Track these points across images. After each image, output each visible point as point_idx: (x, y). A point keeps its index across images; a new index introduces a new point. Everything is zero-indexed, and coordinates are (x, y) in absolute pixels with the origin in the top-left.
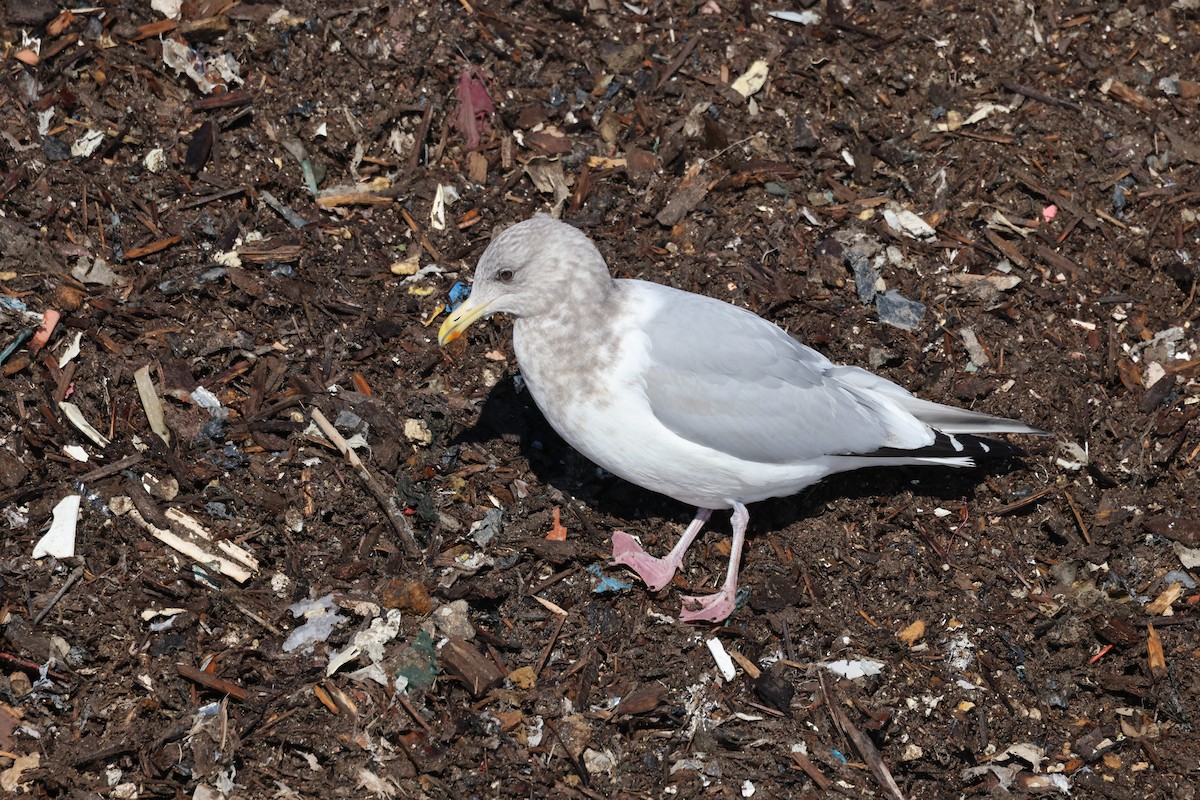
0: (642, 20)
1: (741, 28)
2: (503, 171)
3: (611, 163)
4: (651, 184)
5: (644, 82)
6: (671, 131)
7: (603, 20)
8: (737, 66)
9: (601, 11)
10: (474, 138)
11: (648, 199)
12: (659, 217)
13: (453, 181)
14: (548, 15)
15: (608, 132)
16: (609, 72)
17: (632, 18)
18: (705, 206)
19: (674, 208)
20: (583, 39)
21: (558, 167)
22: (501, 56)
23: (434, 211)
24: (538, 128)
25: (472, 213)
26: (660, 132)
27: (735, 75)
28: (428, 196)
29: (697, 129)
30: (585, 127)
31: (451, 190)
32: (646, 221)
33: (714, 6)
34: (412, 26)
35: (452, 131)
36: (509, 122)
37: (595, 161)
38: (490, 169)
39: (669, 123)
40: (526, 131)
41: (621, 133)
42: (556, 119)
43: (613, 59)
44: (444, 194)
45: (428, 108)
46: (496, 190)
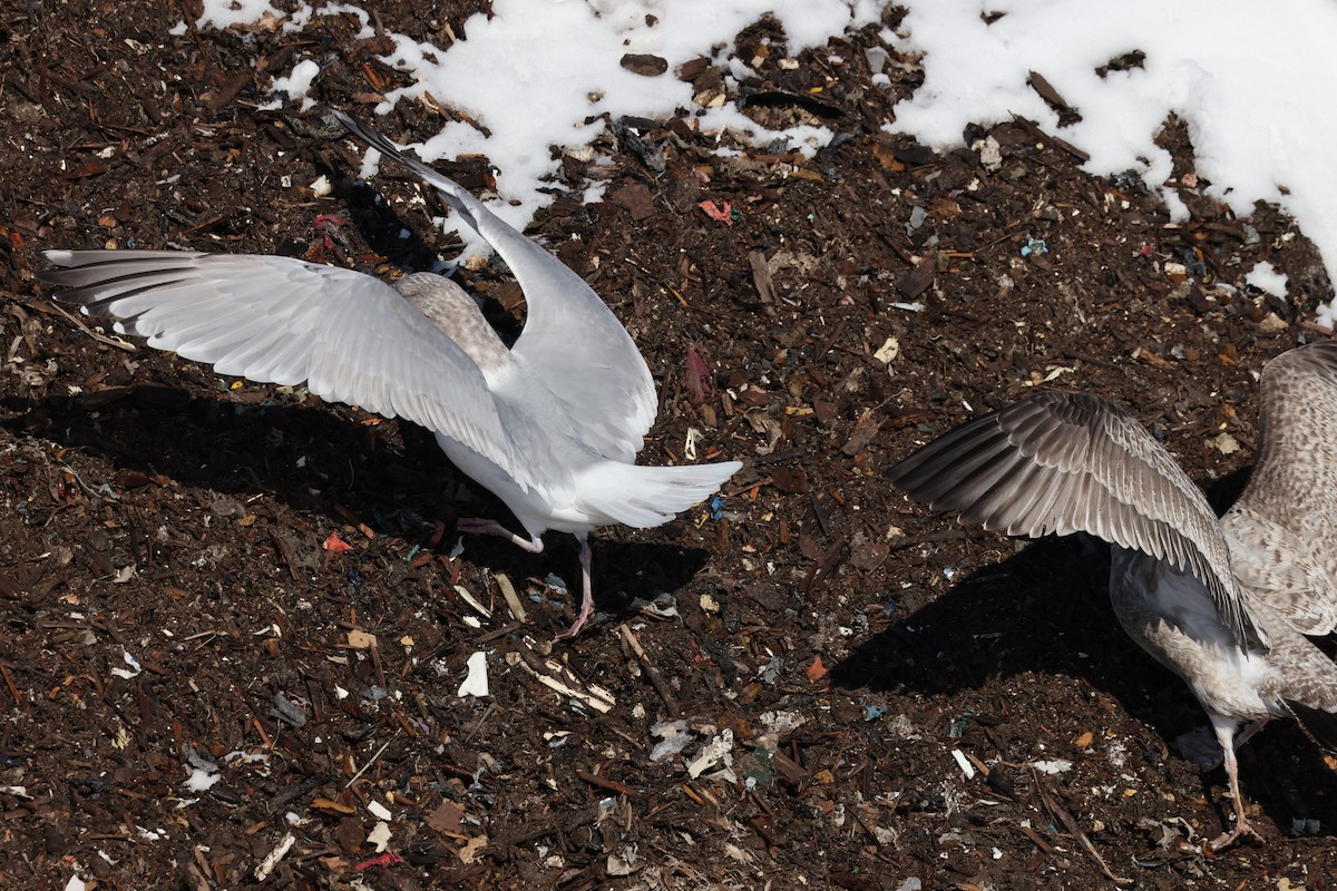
0: (796, 309)
1: (871, 315)
2: (728, 418)
3: (802, 412)
4: (834, 426)
5: (812, 352)
6: (838, 388)
7: (770, 310)
8: (875, 342)
9: (769, 304)
10: (701, 395)
11: (833, 436)
12: (844, 449)
13: (696, 426)
14: (734, 307)
15: (795, 390)
16: (782, 348)
17: (790, 309)
18: (877, 441)
19: (854, 442)
20: (760, 323)
21: (766, 414)
22: (709, 336)
23: (687, 446)
24: (744, 388)
25: (712, 448)
26: (830, 390)
27: (875, 348)
28: (680, 436)
29: (856, 386)
30: (775, 386)
31: (696, 432)
32: (835, 452)
33: (849, 298)
34: (650, 316)
35: (683, 390)
36: (723, 384)
37: (790, 410)
38: (718, 416)
39: (836, 382)
40: (736, 390)
41: (804, 388)
42: (755, 380)
43: (783, 337)
44: (692, 434)
45: (666, 374)
46: (726, 431)
